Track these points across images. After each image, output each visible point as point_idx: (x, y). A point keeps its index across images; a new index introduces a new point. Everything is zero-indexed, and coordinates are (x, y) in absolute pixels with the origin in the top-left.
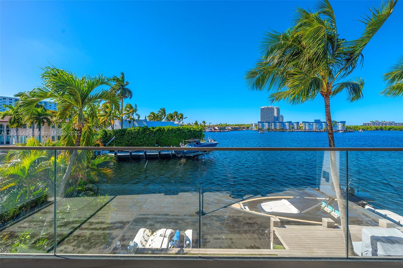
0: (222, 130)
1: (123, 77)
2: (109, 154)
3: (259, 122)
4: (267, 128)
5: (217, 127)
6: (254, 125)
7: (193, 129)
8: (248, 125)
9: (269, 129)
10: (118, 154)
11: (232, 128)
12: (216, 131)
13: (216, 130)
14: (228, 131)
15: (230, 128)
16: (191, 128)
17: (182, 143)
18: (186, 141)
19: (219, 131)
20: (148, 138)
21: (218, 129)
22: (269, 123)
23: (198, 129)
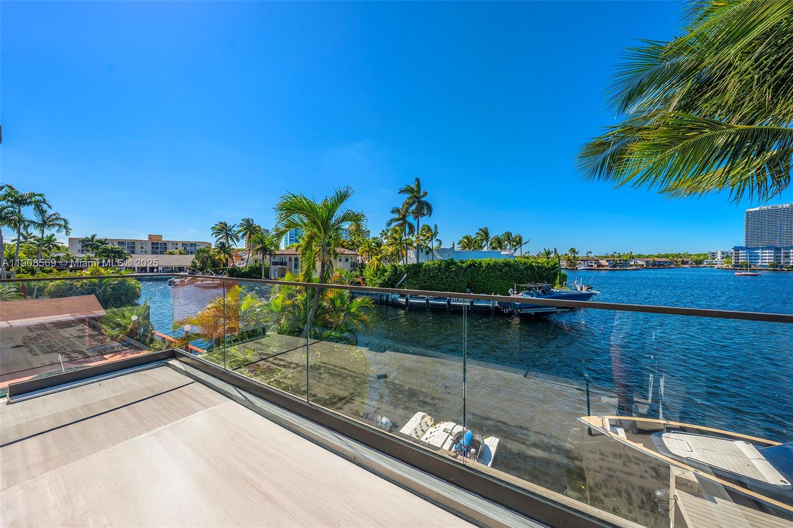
0: (620, 266)
1: (418, 185)
2: (399, 299)
3: (737, 249)
4: (767, 264)
5: (605, 261)
6: (719, 256)
7: (537, 264)
8: (699, 255)
9: (777, 266)
10: (411, 301)
11: (647, 262)
12: (601, 270)
13: (603, 266)
14: (635, 270)
15: (640, 262)
16: (532, 262)
17: (514, 289)
18: (521, 285)
19: (611, 270)
20: (454, 279)
21: (607, 264)
22: (778, 250)
23: (548, 264)
